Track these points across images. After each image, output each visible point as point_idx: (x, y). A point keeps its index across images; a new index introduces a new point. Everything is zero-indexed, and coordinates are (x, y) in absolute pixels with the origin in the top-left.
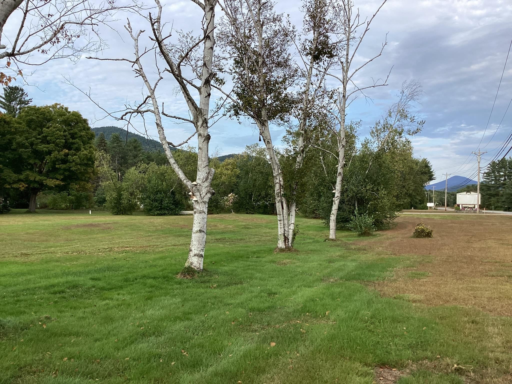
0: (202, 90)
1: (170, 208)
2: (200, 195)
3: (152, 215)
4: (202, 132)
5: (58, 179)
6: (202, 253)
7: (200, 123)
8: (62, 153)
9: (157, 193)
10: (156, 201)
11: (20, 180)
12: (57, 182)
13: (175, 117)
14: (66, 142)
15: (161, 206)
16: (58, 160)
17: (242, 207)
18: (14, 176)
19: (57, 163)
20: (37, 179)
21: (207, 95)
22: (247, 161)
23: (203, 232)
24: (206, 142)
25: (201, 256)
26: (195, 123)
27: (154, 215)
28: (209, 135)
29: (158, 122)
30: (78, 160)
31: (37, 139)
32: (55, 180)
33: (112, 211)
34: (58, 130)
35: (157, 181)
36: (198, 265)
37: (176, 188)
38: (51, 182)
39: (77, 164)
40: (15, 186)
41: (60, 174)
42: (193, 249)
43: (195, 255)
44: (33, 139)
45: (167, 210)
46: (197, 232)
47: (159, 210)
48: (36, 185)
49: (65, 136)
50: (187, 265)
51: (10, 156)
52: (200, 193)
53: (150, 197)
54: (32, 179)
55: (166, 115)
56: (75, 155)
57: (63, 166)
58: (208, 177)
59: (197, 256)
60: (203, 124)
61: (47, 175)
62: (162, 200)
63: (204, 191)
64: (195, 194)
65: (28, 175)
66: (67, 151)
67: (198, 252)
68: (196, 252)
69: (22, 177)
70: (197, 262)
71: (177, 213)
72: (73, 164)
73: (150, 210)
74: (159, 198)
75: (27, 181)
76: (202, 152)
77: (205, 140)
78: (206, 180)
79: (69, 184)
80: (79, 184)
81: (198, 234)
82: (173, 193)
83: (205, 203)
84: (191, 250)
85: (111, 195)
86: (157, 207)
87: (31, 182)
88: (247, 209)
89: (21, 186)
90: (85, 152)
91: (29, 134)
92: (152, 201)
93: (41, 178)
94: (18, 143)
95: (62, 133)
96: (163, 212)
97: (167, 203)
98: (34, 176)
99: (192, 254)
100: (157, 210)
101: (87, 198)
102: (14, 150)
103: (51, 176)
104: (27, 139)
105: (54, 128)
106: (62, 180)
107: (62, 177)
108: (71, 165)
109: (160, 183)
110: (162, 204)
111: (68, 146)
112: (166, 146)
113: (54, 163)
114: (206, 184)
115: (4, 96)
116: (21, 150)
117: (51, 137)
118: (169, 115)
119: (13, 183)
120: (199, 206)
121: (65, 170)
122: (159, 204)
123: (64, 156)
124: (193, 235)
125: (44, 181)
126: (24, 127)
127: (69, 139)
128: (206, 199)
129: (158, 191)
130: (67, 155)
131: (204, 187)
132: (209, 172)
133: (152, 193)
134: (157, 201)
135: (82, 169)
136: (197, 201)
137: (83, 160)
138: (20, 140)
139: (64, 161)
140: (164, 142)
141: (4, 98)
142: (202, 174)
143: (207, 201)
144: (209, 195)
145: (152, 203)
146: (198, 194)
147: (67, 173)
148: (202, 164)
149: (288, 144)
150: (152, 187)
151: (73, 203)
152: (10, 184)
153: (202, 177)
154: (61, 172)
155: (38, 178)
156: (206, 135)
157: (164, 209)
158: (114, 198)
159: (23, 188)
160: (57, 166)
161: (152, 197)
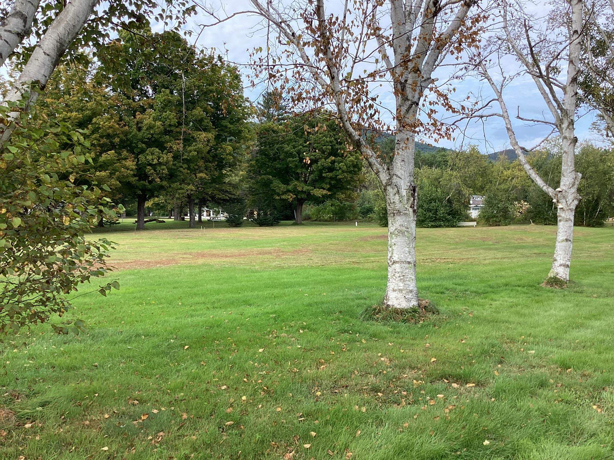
0: (568, 89)
1: (446, 219)
2: (566, 202)
3: (425, 227)
4: (567, 135)
5: (324, 189)
6: (568, 263)
7: (565, 126)
8: (329, 160)
9: (430, 201)
10: (429, 210)
11: (289, 191)
12: (325, 192)
13: (532, 120)
14: (332, 148)
15: (435, 217)
16: (324, 168)
17: (539, 217)
18: (283, 187)
19: (324, 172)
20: (304, 189)
21: (573, 94)
22: (546, 159)
23: (570, 241)
24: (572, 145)
25: (568, 266)
26: (559, 126)
27: (428, 227)
28: (576, 137)
29: (509, 126)
30: (345, 167)
31: (304, 147)
32: (322, 190)
33: (380, 222)
34: (324, 136)
35: (430, 188)
36: (564, 276)
37: (453, 196)
38: (318, 192)
39: (343, 172)
40: (283, 197)
41: (326, 184)
42: (558, 258)
43: (561, 265)
44: (301, 147)
45: (443, 221)
46: (563, 241)
47: (432, 221)
48: (304, 196)
49: (331, 142)
50: (551, 275)
51: (278, 166)
52: (566, 200)
53: (423, 206)
54: (300, 189)
55: (522, 119)
56: (341, 162)
57: (330, 175)
58: (575, 183)
59: (564, 266)
60: (568, 126)
61: (314, 184)
62: (436, 209)
63: (570, 197)
64: (560, 201)
65: (296, 185)
66: (333, 158)
67: (564, 262)
68: (562, 262)
69: (290, 187)
70: (563, 272)
71: (454, 224)
72: (340, 171)
73: (423, 221)
74: (433, 207)
75: (294, 191)
76: (568, 156)
77: (571, 143)
78: (573, 185)
79: (335, 193)
80: (345, 193)
81: (565, 243)
82: (449, 201)
83: (572, 211)
84: (556, 260)
85: (380, 205)
86: (431, 218)
87: (299, 192)
88: (545, 219)
89: (289, 197)
90: (351, 158)
91: (295, 142)
92: (425, 211)
93: (308, 188)
94: (286, 153)
95: (328, 139)
96: (438, 223)
97: (443, 213)
98: (301, 187)
99: (557, 264)
100: (430, 221)
101: (351, 208)
102: (283, 160)
103: (317, 185)
104: (294, 147)
105: (320, 134)
106: (329, 190)
107: (328, 186)
108: (338, 173)
109: (434, 189)
110: (436, 214)
111: (334, 152)
112: (519, 152)
113: (321, 171)
114: (574, 190)
115: (262, 103)
116: (289, 159)
117: (318, 143)
118: (525, 118)
119: (283, 194)
120: (565, 214)
121: (331, 178)
122: (433, 214)
123: (331, 163)
124: (558, 244)
125: (311, 191)
126: (291, 135)
127: (335, 145)
128: (573, 207)
129: (432, 199)
130: (333, 162)
131: (570, 194)
132: (576, 177)
133: (425, 202)
134: (431, 211)
135: (349, 176)
136: (562, 208)
137: (349, 167)
138: (288, 149)
139: (331, 169)
140: (516, 147)
141: (262, 106)
142: (568, 180)
143: (574, 208)
144: (576, 202)
145: (425, 213)
146: (564, 201)
147: (333, 182)
148: (567, 169)
149: (599, 132)
150: (425, 195)
151: (336, 214)
152: (279, 195)
153: (568, 183)
154: (328, 181)
155: (306, 188)
156: (572, 137)
157: (439, 220)
158: (382, 208)
159: (291, 199)
160: (324, 175)
161: (425, 206)
